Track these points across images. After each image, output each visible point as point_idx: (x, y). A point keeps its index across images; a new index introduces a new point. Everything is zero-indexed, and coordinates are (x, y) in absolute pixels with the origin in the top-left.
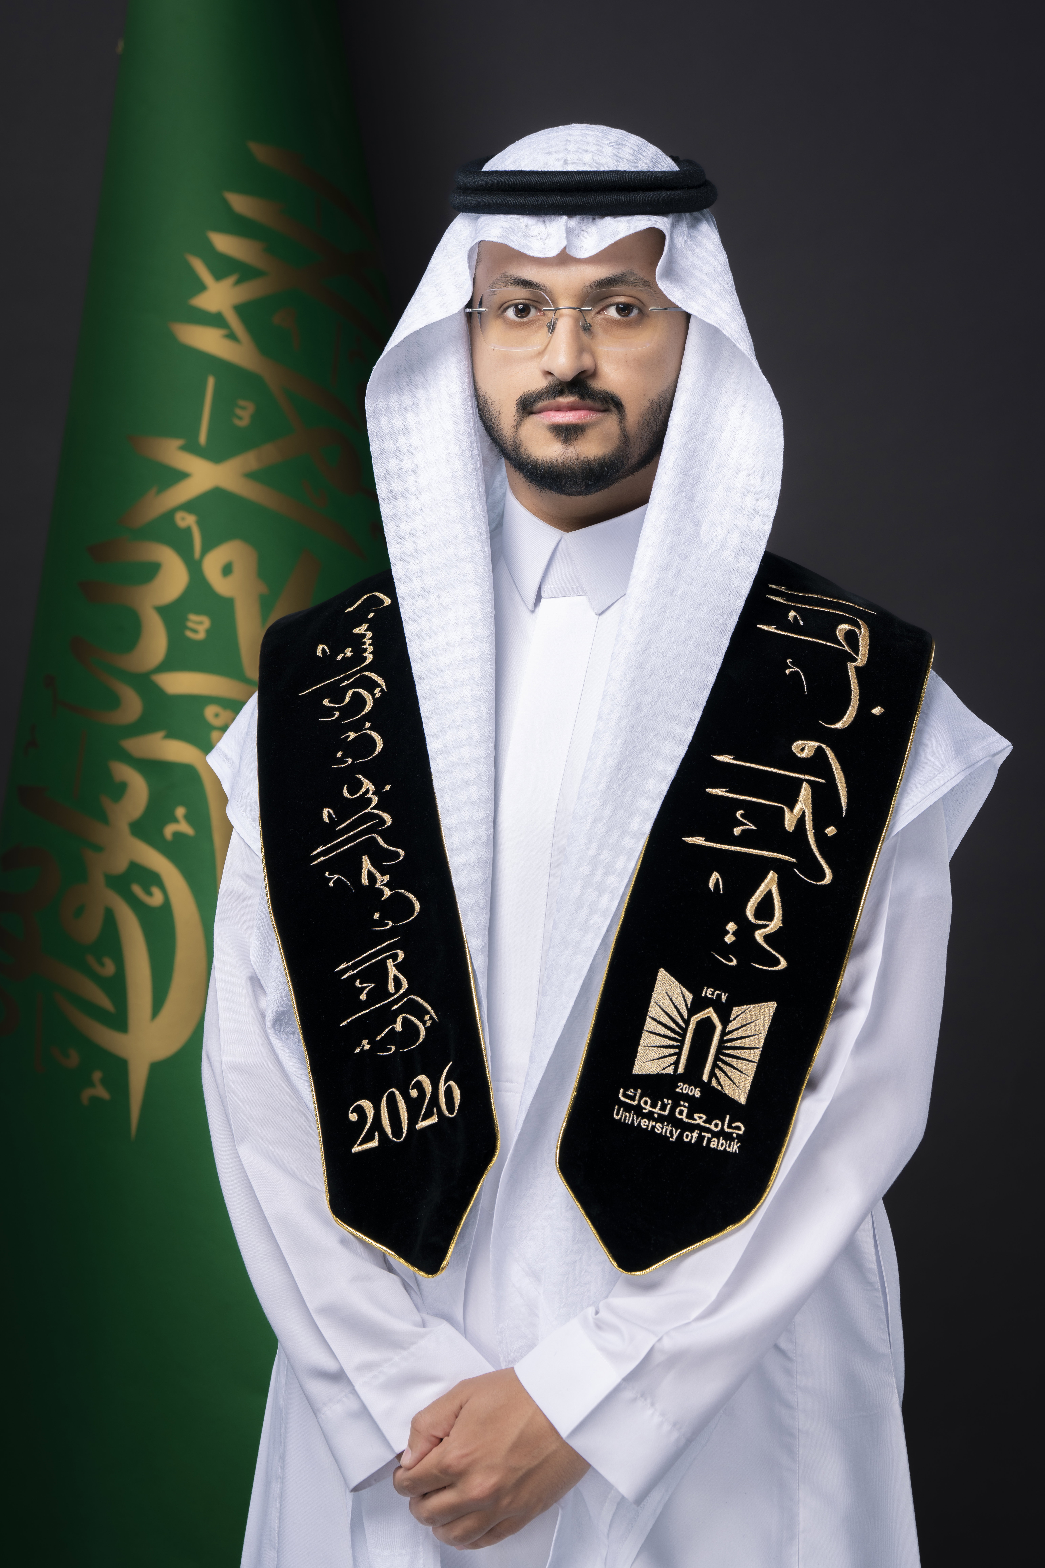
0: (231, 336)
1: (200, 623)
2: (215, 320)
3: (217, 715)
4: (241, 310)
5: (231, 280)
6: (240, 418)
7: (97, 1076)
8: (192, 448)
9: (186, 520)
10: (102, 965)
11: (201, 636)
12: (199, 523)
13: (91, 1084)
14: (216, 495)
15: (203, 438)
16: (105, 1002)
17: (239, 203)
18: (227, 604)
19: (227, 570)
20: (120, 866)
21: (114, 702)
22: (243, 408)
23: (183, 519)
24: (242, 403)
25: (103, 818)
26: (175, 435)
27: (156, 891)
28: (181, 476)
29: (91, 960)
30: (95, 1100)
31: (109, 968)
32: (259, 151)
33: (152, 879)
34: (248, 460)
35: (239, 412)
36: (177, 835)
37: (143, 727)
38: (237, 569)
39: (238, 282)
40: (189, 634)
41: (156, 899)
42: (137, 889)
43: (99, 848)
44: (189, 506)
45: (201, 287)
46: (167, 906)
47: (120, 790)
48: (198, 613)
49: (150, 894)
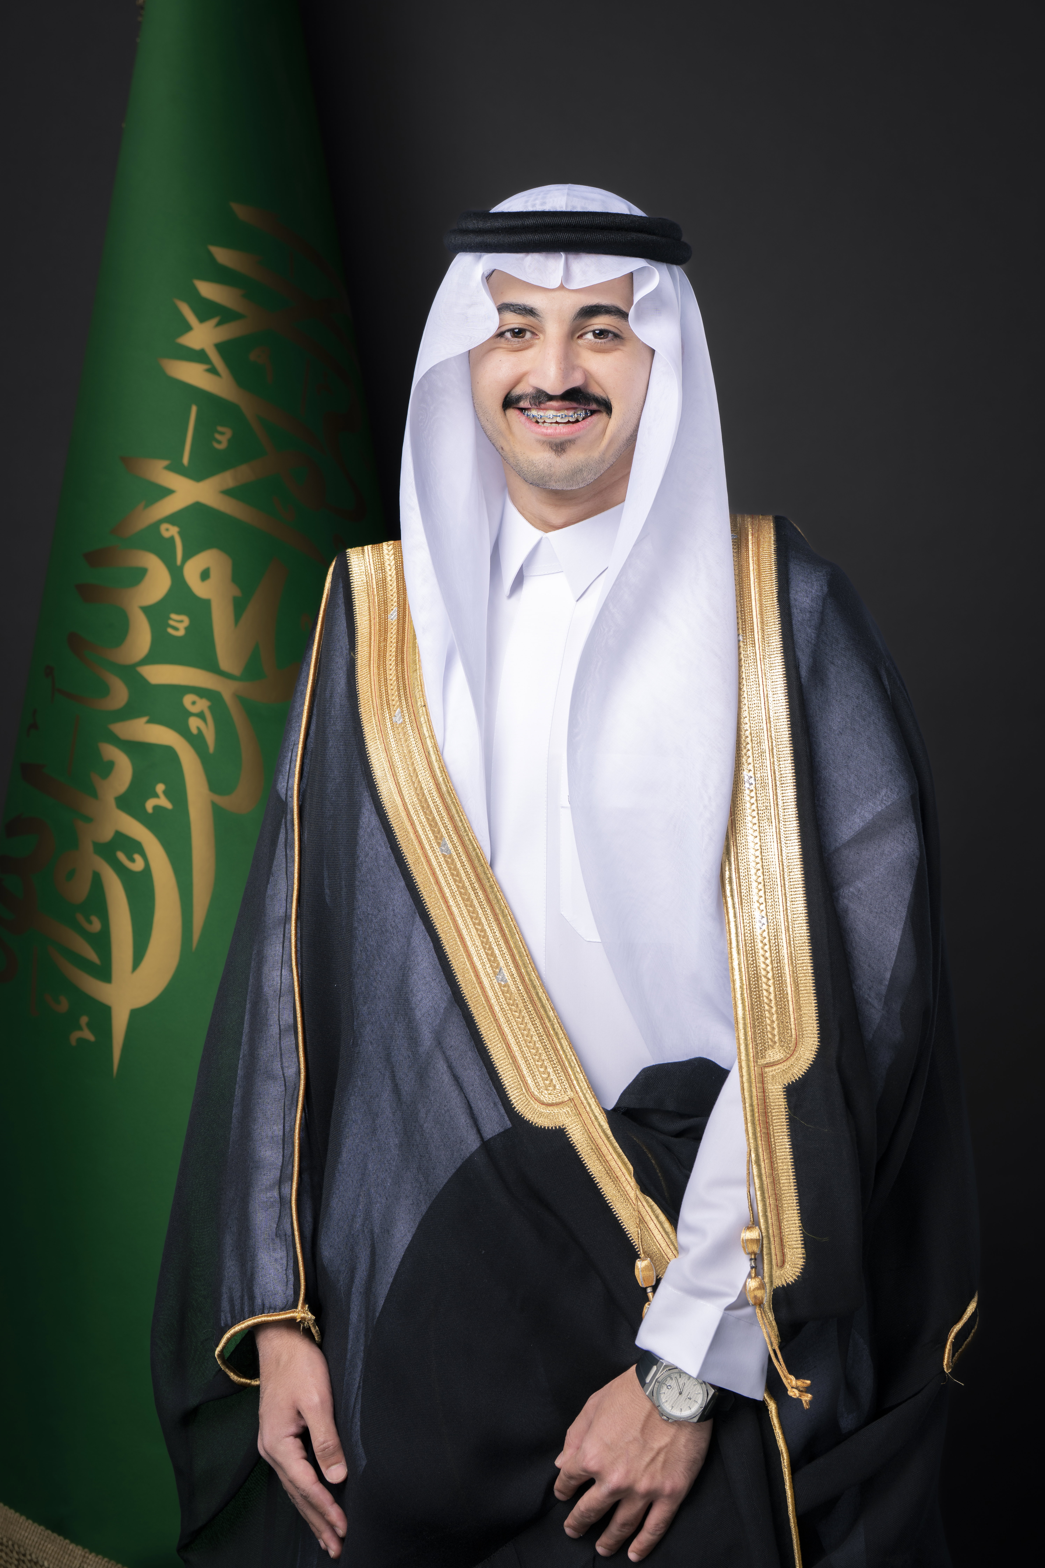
0: (213, 371)
1: (181, 621)
2: (199, 356)
3: (194, 703)
4: (221, 347)
5: (214, 321)
6: (219, 442)
7: (84, 1020)
8: (176, 468)
9: (170, 531)
10: (90, 922)
11: (181, 633)
12: (180, 533)
13: (80, 1028)
14: (197, 509)
15: (186, 460)
16: (93, 956)
17: (222, 255)
18: (206, 604)
19: (205, 575)
20: (107, 835)
21: (104, 690)
22: (222, 433)
23: (167, 530)
24: (220, 429)
25: (94, 794)
26: (162, 457)
27: (137, 857)
28: (167, 492)
29: (81, 918)
30: (82, 1041)
31: (96, 925)
32: (240, 210)
33: (134, 847)
34: (227, 479)
35: (218, 436)
36: (156, 808)
37: (128, 713)
38: (213, 573)
39: (219, 324)
40: (170, 631)
41: (138, 865)
42: (121, 856)
43: (89, 819)
44: (172, 519)
45: (188, 328)
46: (147, 871)
47: (108, 767)
48: (178, 613)
49: (133, 860)
